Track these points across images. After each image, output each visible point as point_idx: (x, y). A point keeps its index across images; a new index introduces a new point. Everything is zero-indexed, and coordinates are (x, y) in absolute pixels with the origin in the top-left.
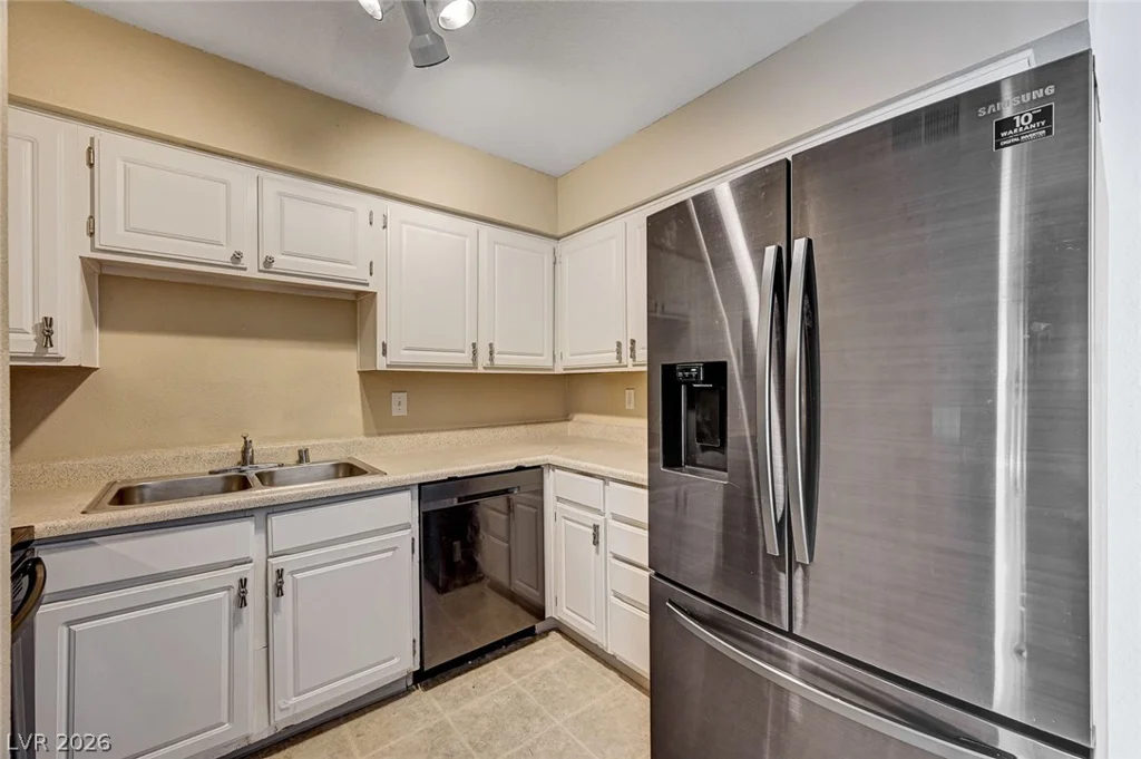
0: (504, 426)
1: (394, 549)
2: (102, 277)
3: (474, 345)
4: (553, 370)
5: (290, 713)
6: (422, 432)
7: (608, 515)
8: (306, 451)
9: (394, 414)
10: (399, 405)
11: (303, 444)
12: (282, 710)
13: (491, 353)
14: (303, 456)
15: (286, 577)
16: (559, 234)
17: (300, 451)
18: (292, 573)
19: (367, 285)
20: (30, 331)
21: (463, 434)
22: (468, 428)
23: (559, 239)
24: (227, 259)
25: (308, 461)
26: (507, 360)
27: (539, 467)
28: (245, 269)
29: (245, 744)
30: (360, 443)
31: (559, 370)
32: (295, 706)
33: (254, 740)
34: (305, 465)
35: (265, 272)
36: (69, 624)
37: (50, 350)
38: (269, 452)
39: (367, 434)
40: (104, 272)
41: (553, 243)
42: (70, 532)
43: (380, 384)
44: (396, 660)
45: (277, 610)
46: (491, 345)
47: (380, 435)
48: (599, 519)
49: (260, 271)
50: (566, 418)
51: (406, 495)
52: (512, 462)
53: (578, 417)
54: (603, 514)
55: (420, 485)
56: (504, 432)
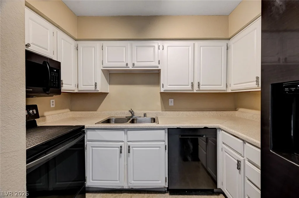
0: (207, 111)
1: (160, 147)
2: (110, 74)
3: (192, 83)
4: (226, 91)
5: (132, 185)
6: (178, 111)
7: (245, 158)
8: (146, 114)
9: (170, 105)
10: (171, 102)
11: (145, 112)
12: (130, 183)
13: (199, 85)
14: (145, 115)
15: (131, 148)
16: (229, 37)
17: (144, 114)
18: (133, 147)
19: (158, 67)
20: (94, 85)
21: (191, 113)
22: (193, 111)
23: (229, 39)
24: (125, 65)
25: (146, 116)
26: (206, 88)
27: (215, 128)
28: (129, 67)
29: (122, 188)
30: (160, 113)
31: (229, 91)
32: (133, 183)
33: (124, 188)
34: (145, 117)
35: (133, 67)
36: (92, 147)
37: (97, 89)
38: (138, 113)
39: (162, 111)
40: (110, 72)
41: (227, 42)
42: (91, 128)
43: (166, 96)
44: (160, 182)
45: (129, 156)
46: (199, 83)
47: (165, 111)
48: (241, 158)
49: (132, 67)
50: (235, 109)
51: (163, 131)
52: (203, 125)
53: (241, 110)
54: (243, 157)
55: (168, 129)
56: (207, 113)
